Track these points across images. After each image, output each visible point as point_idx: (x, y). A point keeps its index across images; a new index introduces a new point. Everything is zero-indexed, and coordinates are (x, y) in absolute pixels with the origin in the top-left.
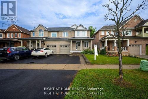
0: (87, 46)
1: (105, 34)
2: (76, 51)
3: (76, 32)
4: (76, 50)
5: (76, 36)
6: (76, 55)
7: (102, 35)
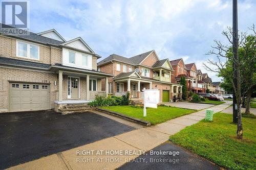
0: (95, 89)
1: (121, 68)
2: (67, 99)
3: (65, 52)
4: (69, 97)
5: (66, 62)
6: (81, 111)
7: (117, 70)
